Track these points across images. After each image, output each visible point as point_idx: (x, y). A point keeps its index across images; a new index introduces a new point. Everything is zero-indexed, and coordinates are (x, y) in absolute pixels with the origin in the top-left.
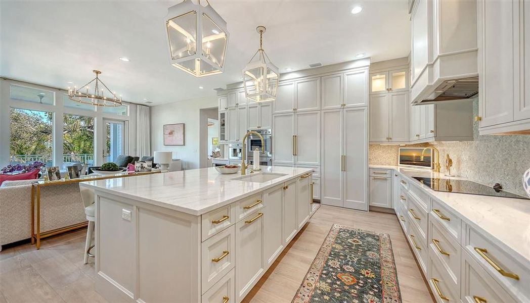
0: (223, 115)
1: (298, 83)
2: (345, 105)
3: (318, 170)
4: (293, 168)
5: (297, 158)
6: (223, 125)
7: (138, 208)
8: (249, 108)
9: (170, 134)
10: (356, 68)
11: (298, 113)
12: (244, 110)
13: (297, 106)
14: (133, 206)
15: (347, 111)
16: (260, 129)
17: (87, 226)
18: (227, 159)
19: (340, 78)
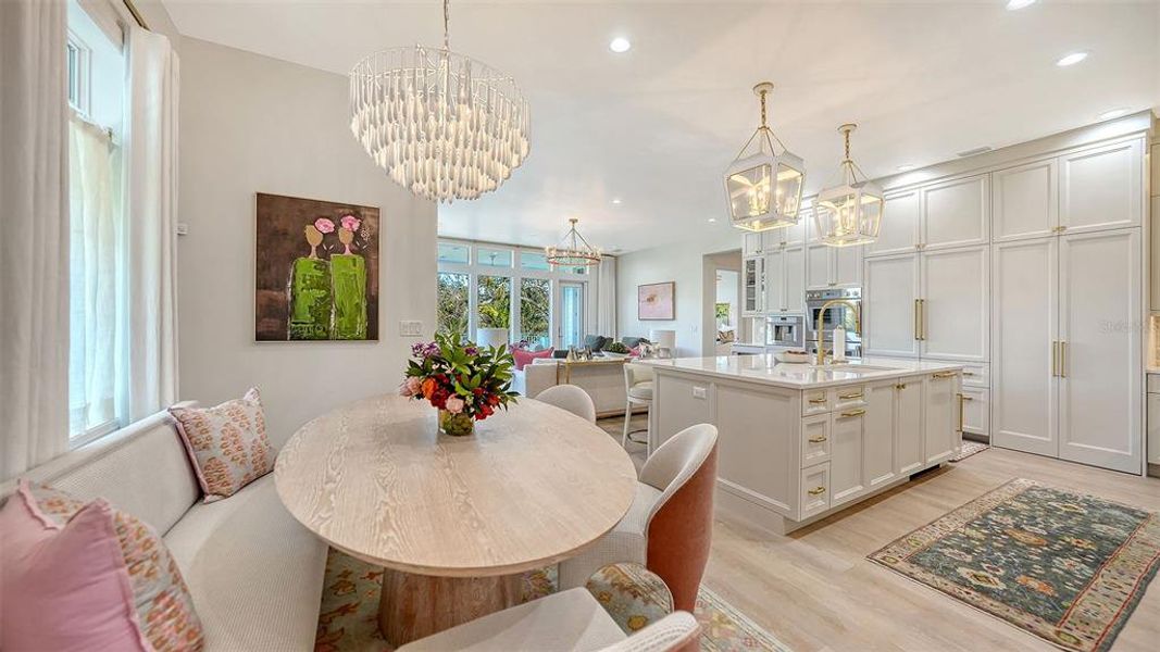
0: (751, 264)
1: (928, 191)
2: (1064, 228)
3: (984, 372)
4: (914, 363)
5: (927, 346)
6: (752, 281)
7: (717, 385)
8: (811, 248)
9: (649, 300)
10: (1098, 142)
11: (927, 253)
12: (798, 253)
13: (926, 237)
14: (709, 383)
15: (1069, 241)
16: (834, 288)
17: (624, 415)
18: (763, 345)
19: (1049, 170)
